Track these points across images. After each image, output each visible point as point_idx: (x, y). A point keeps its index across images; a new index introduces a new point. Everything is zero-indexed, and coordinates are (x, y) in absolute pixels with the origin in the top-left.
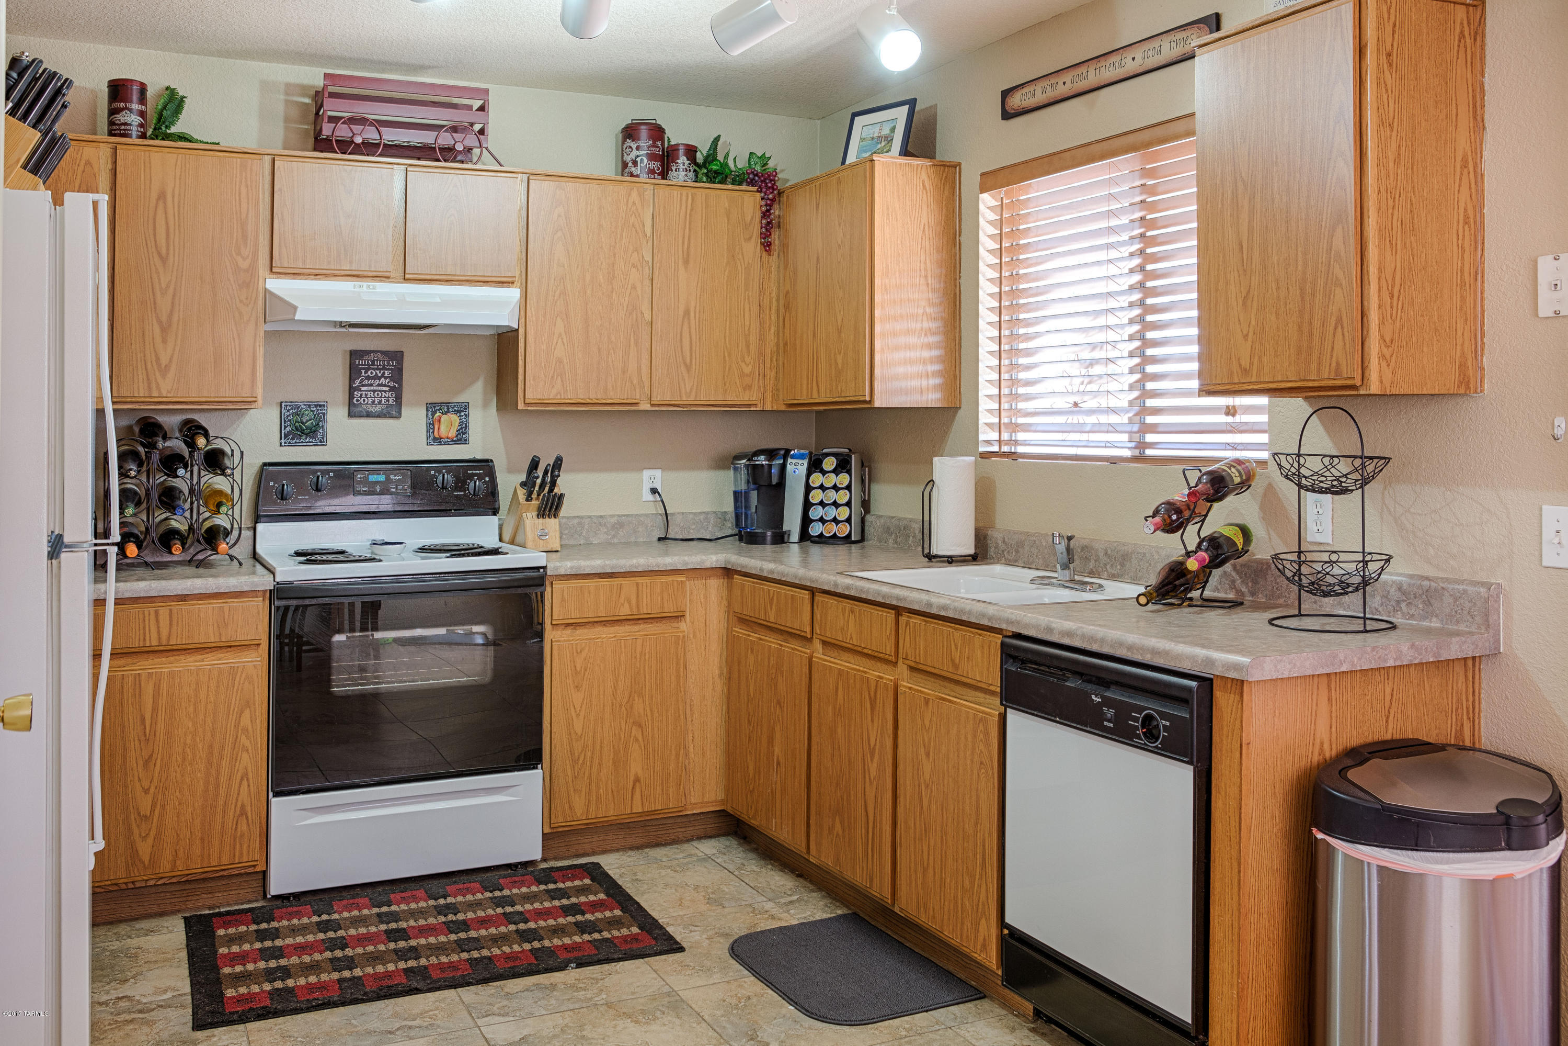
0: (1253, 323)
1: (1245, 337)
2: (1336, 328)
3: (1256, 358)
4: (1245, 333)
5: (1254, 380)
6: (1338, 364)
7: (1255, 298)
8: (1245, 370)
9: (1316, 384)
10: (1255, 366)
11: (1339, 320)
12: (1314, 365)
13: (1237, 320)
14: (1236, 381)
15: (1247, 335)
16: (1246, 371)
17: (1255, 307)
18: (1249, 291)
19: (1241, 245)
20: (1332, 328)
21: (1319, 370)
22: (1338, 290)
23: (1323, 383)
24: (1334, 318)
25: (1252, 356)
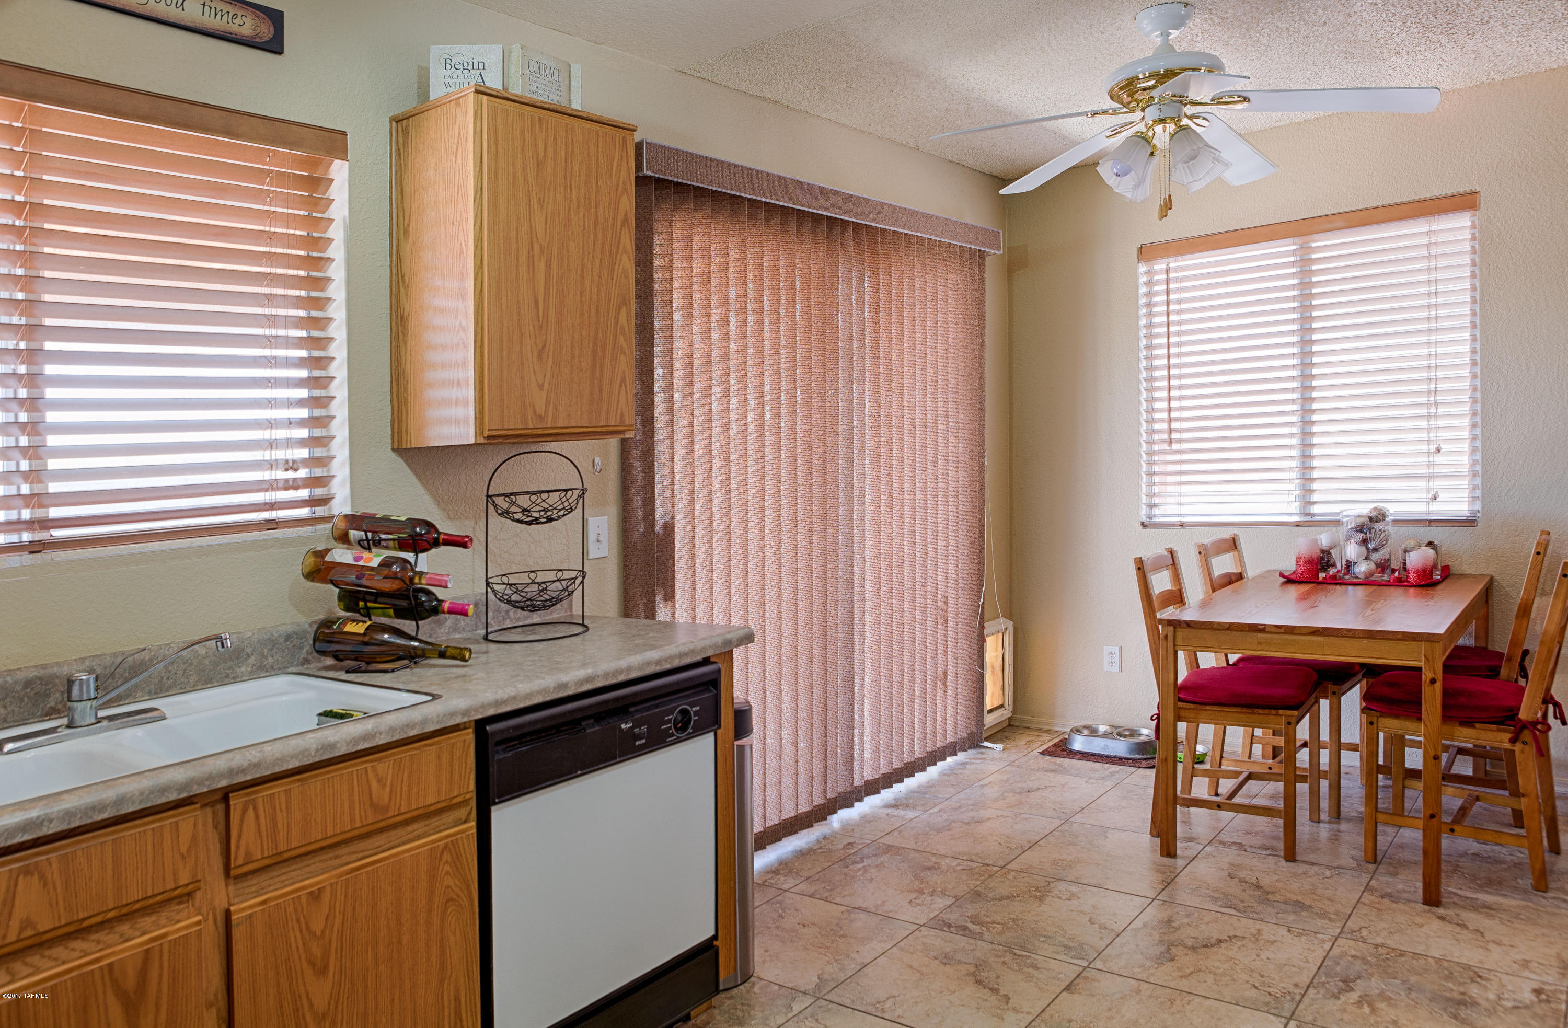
0: (548, 375)
1: (541, 387)
2: (620, 386)
3: (552, 406)
4: (540, 382)
5: (549, 425)
6: (622, 413)
7: (551, 353)
8: (541, 416)
9: (604, 429)
10: (550, 414)
11: (623, 380)
12: (603, 415)
13: (532, 370)
14: (531, 426)
15: (543, 385)
16: (541, 418)
17: (550, 361)
18: (544, 346)
19: (536, 302)
20: (618, 386)
21: (607, 419)
22: (623, 358)
23: (610, 429)
24: (619, 379)
25: (548, 403)
